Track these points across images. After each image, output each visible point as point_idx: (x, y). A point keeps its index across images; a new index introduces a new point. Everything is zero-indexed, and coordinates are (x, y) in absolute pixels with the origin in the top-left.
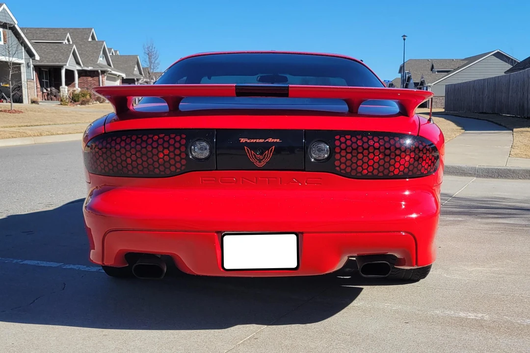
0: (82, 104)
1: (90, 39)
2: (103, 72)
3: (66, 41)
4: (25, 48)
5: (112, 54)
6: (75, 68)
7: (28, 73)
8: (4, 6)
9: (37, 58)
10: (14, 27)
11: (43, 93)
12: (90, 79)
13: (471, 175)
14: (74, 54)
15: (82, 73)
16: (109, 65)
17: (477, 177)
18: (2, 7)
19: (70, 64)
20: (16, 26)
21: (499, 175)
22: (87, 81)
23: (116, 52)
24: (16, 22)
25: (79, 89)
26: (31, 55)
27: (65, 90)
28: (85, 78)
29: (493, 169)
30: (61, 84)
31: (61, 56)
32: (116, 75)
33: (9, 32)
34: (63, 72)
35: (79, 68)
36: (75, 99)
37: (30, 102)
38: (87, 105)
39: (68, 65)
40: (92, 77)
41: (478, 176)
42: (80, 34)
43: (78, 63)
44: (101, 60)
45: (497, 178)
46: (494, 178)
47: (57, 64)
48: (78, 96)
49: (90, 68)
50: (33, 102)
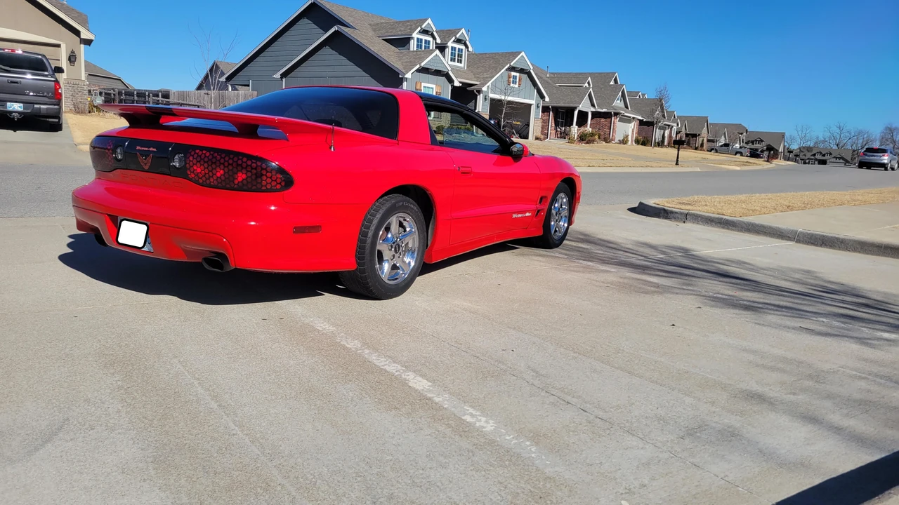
0: (587, 143)
1: (612, 83)
2: (616, 114)
3: (586, 85)
4: (537, 92)
5: (640, 97)
6: (590, 110)
7: (536, 113)
8: (523, 54)
9: (547, 99)
10: (530, 71)
11: (557, 131)
12: (603, 120)
13: (789, 239)
14: (590, 96)
15: (595, 115)
16: (627, 107)
17: (796, 242)
18: (520, 55)
19: (585, 106)
20: (532, 71)
21: (823, 243)
22: (600, 122)
23: (643, 95)
24: (532, 68)
25: (590, 129)
26: (542, 97)
27: (575, 129)
28: (598, 119)
29: (817, 235)
30: (572, 124)
31: (576, 99)
32: (630, 117)
33: (525, 76)
34: (576, 113)
35: (593, 110)
36: (583, 138)
37: (534, 138)
38: (591, 145)
39: (580, 106)
40: (605, 118)
41: (798, 241)
42: (602, 79)
43: (593, 105)
44: (618, 103)
45: (821, 246)
46: (816, 245)
47: (572, 105)
48: (586, 135)
49: (604, 110)
50: (537, 139)
